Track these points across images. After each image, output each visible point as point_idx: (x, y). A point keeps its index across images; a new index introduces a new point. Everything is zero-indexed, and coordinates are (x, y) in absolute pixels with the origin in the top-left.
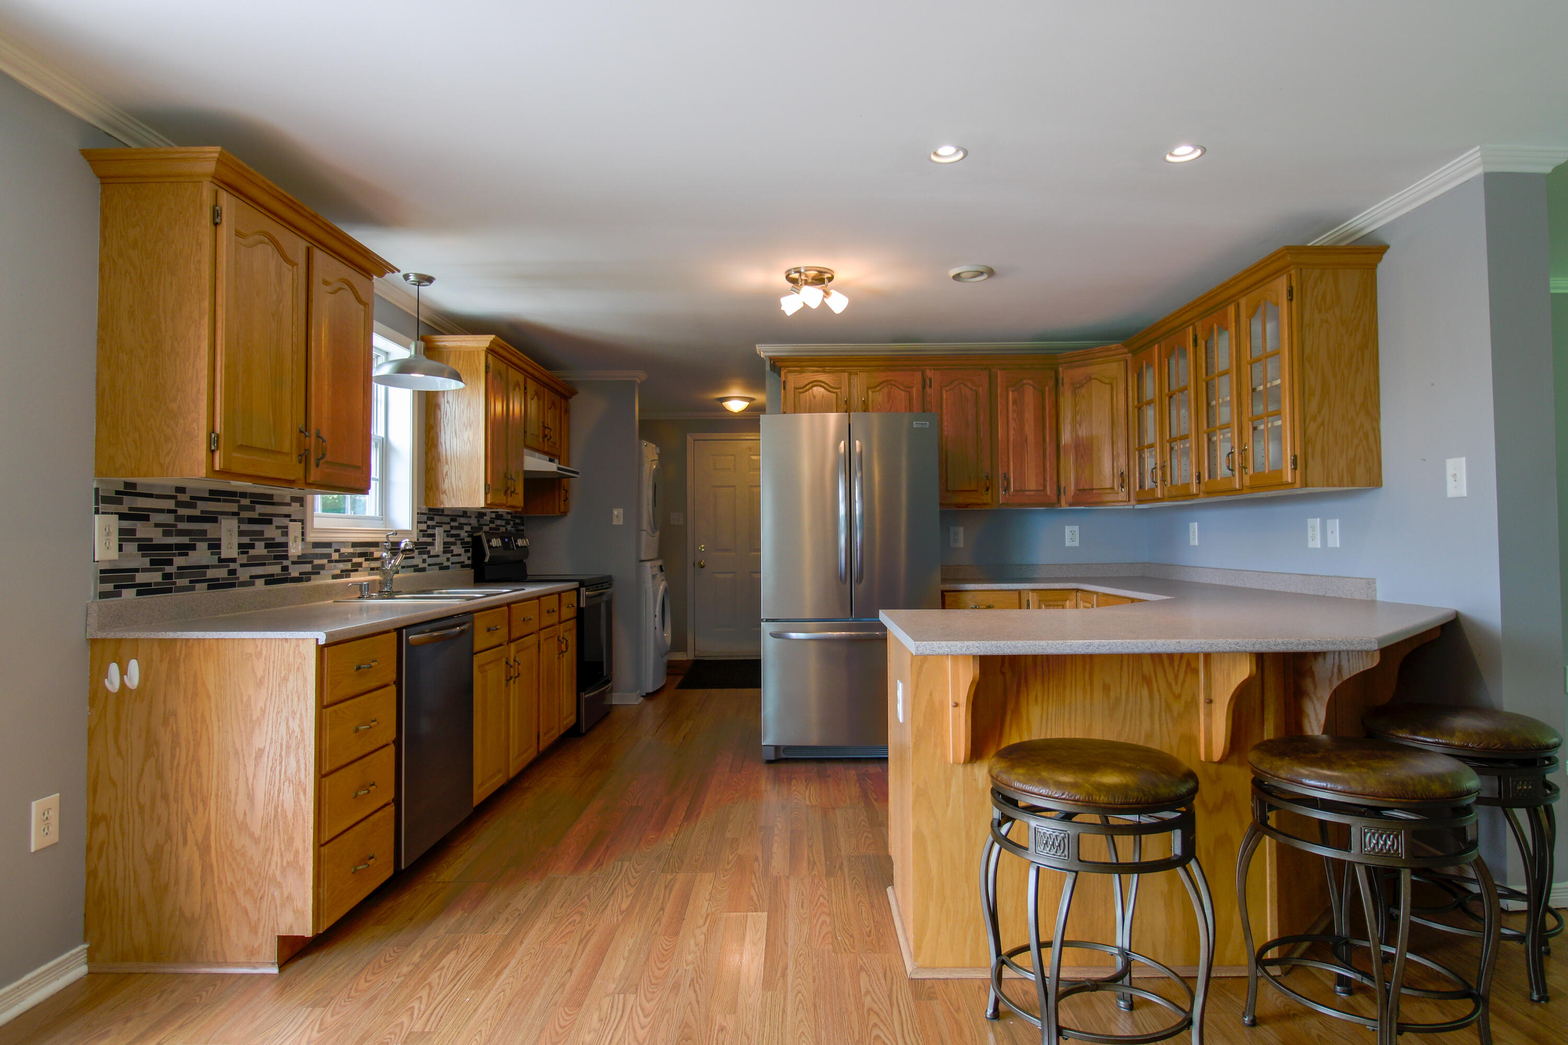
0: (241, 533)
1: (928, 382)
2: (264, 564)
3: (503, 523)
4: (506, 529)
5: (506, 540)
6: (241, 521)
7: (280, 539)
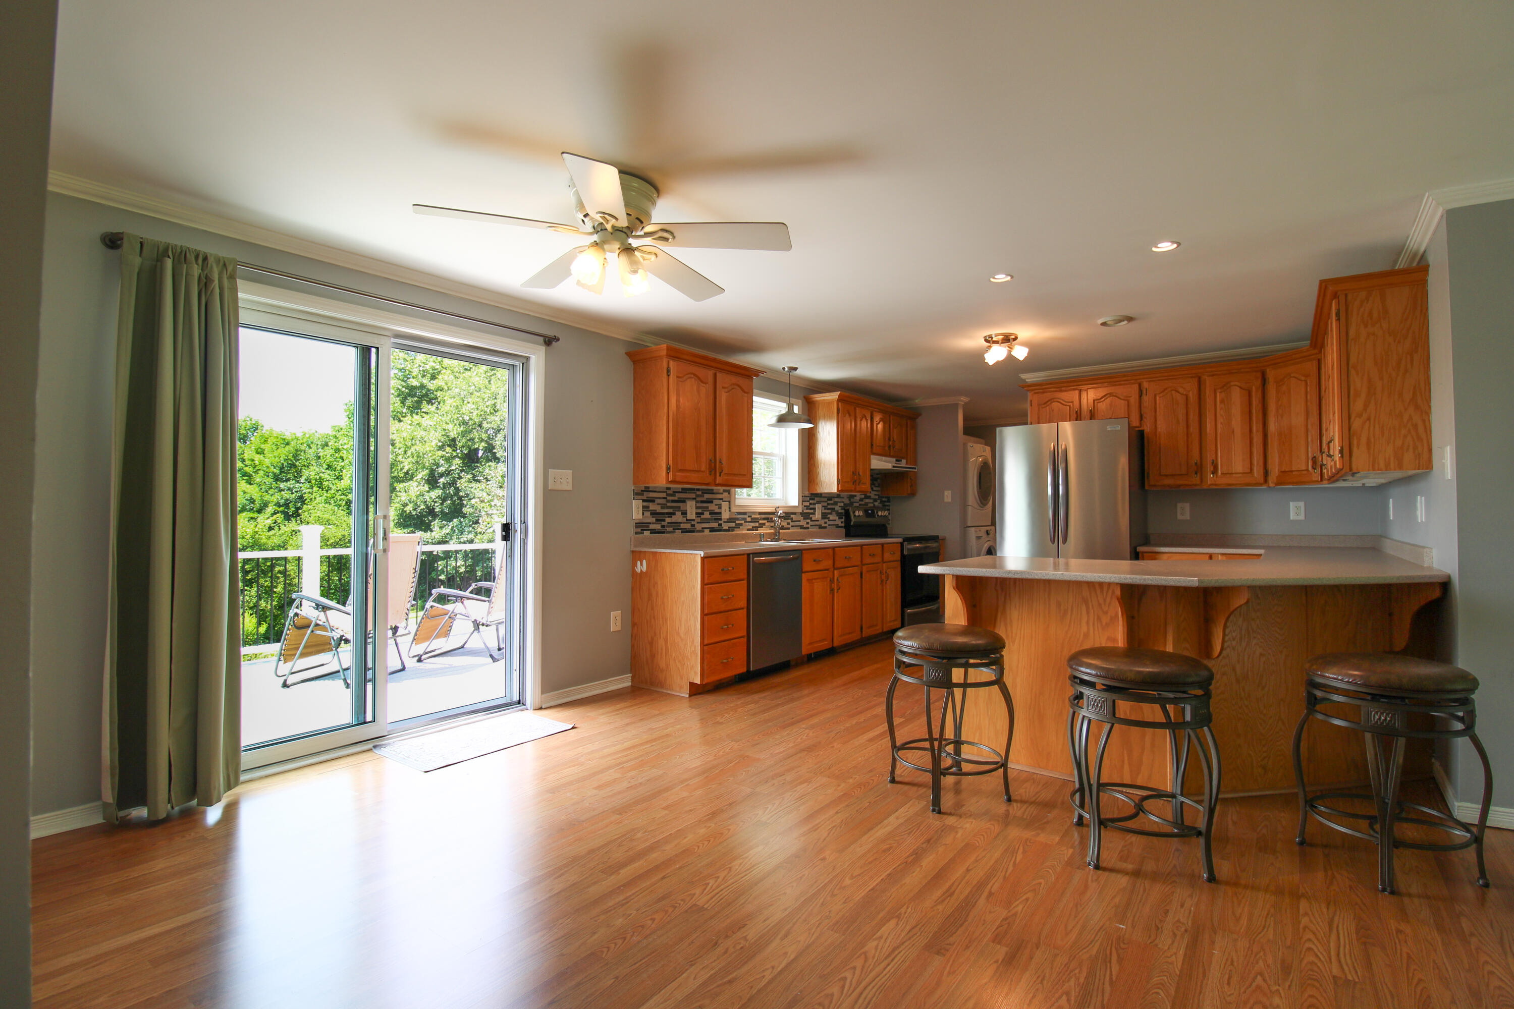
0: (697, 508)
1: (1144, 392)
2: (709, 522)
3: (872, 501)
4: (874, 505)
5: (870, 512)
6: (697, 502)
7: (717, 510)
